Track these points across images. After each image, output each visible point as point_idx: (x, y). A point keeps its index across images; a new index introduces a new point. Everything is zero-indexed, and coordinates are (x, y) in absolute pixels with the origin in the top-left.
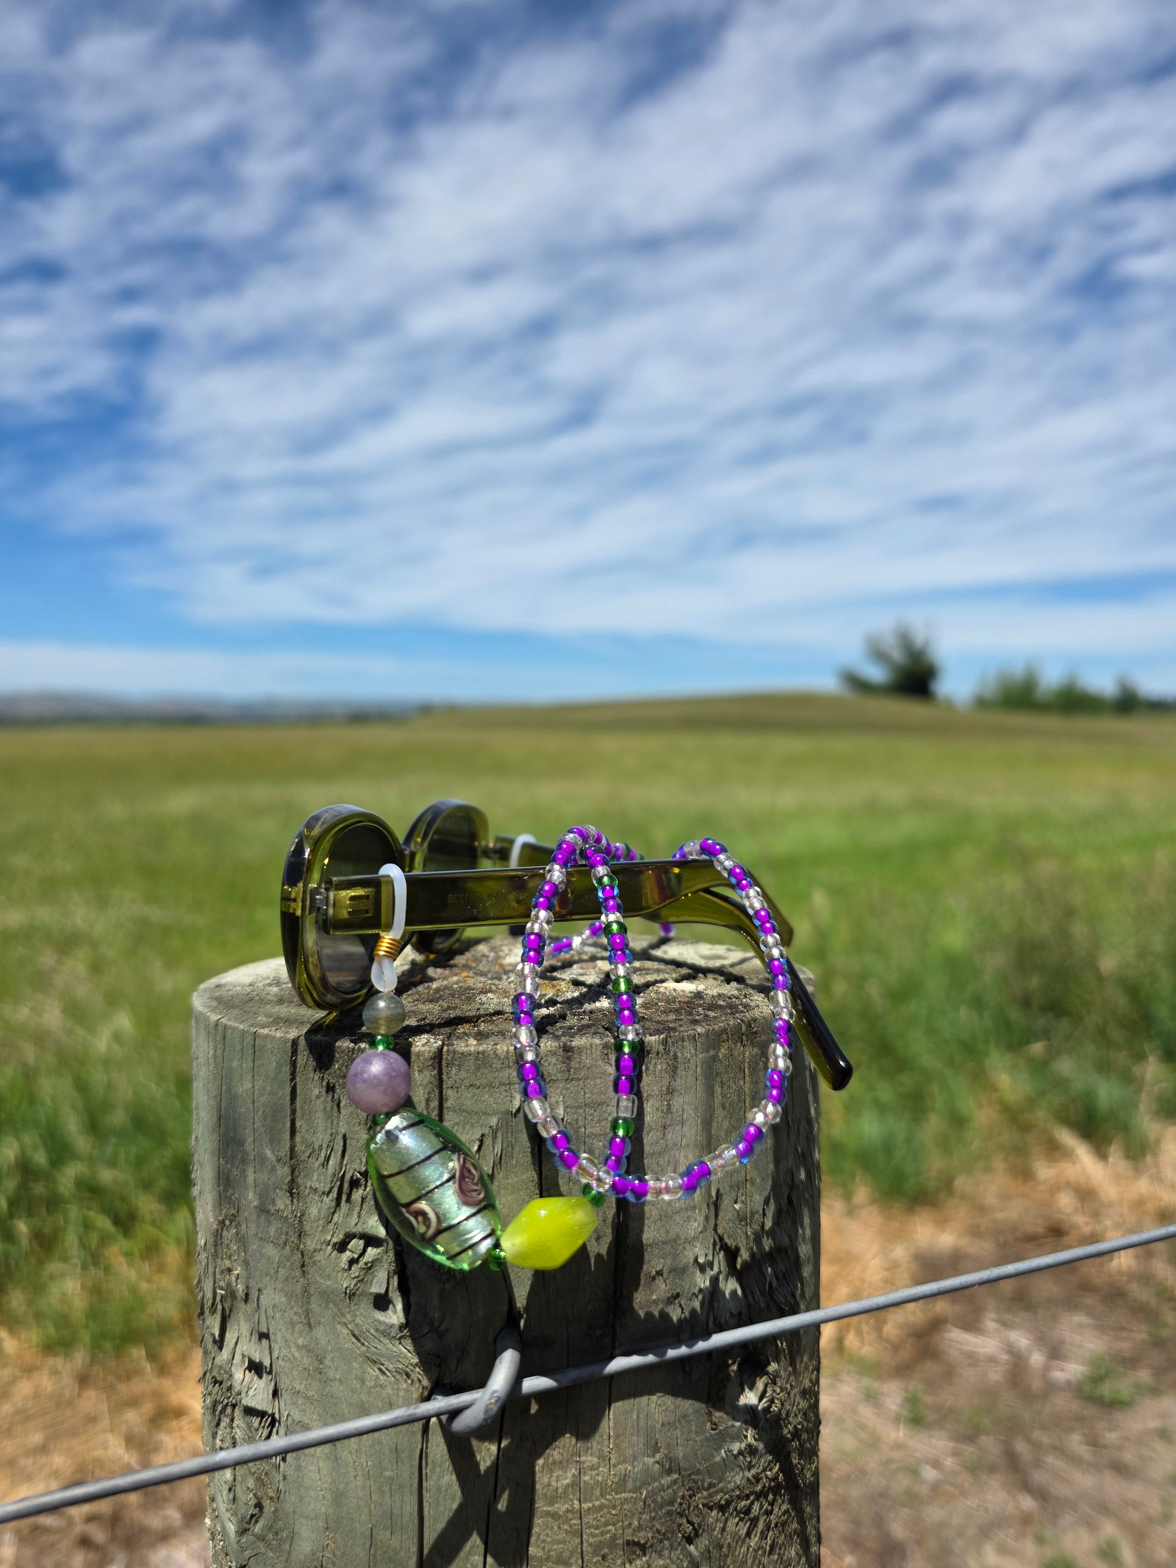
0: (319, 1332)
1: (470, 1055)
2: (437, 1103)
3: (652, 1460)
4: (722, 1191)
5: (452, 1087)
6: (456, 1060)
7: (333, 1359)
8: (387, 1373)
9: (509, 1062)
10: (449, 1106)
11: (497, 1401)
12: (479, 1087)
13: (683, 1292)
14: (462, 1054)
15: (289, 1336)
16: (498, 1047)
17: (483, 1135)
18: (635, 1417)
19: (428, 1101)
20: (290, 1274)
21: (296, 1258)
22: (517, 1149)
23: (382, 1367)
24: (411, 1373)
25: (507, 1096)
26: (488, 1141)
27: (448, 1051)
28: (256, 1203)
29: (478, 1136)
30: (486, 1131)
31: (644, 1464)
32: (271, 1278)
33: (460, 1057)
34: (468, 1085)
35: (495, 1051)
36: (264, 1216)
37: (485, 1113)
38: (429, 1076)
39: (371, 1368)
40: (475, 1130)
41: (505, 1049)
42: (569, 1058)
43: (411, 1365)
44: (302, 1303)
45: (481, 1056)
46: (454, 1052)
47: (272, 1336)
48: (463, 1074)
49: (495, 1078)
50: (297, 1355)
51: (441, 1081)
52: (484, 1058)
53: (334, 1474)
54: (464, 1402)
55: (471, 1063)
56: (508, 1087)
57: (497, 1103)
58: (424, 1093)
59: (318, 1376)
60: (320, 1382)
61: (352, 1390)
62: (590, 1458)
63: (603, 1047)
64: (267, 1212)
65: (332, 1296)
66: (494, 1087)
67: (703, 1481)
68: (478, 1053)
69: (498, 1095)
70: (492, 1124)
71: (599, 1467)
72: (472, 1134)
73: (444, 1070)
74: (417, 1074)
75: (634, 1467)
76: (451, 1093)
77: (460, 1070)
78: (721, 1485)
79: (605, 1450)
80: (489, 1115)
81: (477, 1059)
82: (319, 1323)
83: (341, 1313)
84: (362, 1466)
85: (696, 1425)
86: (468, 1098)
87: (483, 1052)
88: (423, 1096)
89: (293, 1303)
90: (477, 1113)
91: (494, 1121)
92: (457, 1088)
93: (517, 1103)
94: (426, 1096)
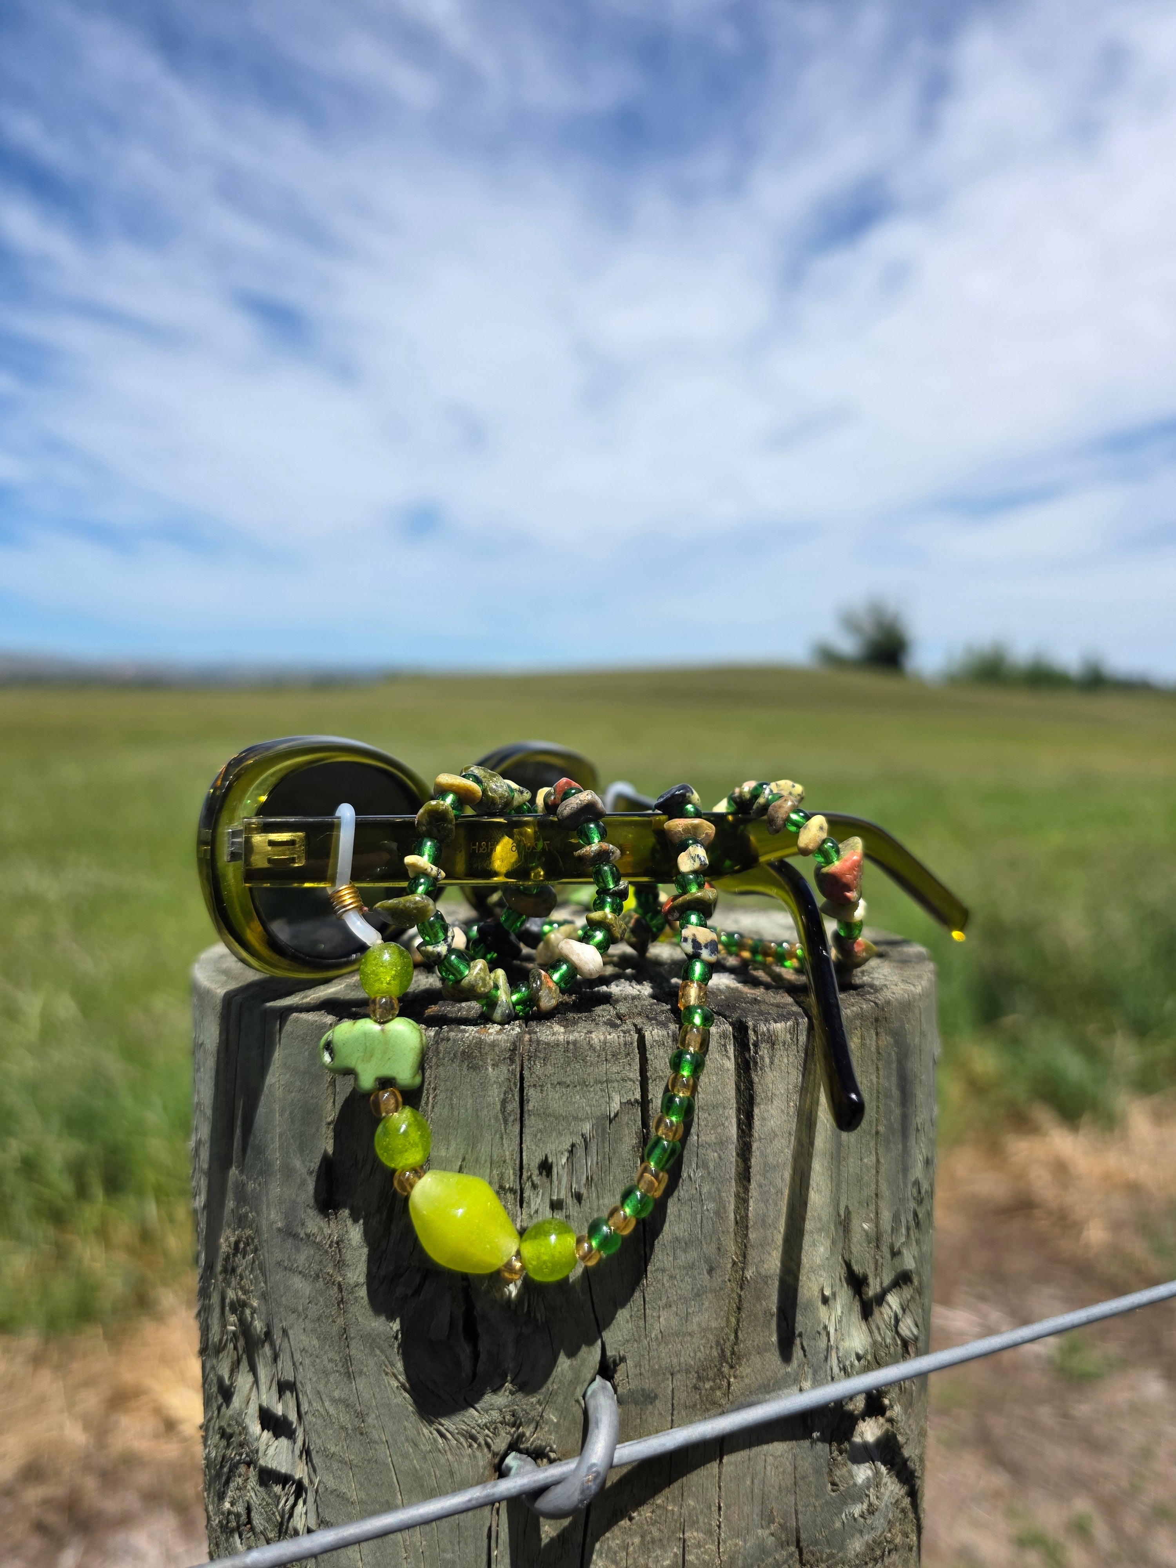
0: (361, 1383)
1: (558, 1045)
2: (516, 1105)
3: (767, 1532)
4: (850, 1209)
5: (535, 1086)
6: (540, 1052)
7: (378, 1417)
8: (449, 1436)
9: (606, 1055)
10: (530, 1108)
11: (595, 1478)
12: (568, 1086)
13: (806, 1331)
14: (548, 1044)
15: (321, 1387)
16: (593, 1035)
17: (573, 1146)
18: (748, 1482)
19: (504, 1102)
20: (324, 1312)
21: (331, 1293)
22: (615, 1161)
23: (440, 1427)
24: (478, 1435)
25: (603, 1097)
26: (580, 1152)
27: (530, 1040)
28: (280, 1225)
29: (567, 1146)
30: (578, 1140)
31: (758, 1538)
32: (299, 1315)
33: (545, 1048)
34: (556, 1083)
35: (589, 1041)
36: (290, 1240)
37: (576, 1118)
38: (506, 1072)
39: (427, 1428)
40: (563, 1138)
41: (602, 1038)
43: (479, 1426)
44: (340, 1347)
45: (571, 1047)
46: (538, 1042)
47: (299, 1385)
48: (550, 1069)
49: (589, 1075)
50: (332, 1411)
51: (521, 1077)
52: (576, 1049)
53: (378, 1554)
54: (552, 1476)
55: (558, 1057)
56: (605, 1085)
57: (590, 1106)
58: (499, 1093)
59: (358, 1436)
60: (362, 1444)
61: (402, 1455)
62: (695, 1534)
63: (720, 1037)
64: (295, 1235)
65: (378, 1340)
66: (587, 1086)
67: (821, 1552)
68: (568, 1043)
69: (592, 1095)
70: (584, 1131)
71: (706, 1544)
72: (559, 1143)
73: (526, 1062)
74: (490, 1069)
75: (745, 1541)
76: (534, 1093)
77: (545, 1064)
78: (840, 1554)
79: (713, 1524)
80: (581, 1120)
81: (566, 1050)
82: (361, 1373)
83: (389, 1362)
84: (415, 1546)
85: (816, 1487)
86: (555, 1099)
87: (575, 1043)
88: (498, 1096)
89: (327, 1347)
90: (565, 1118)
91: (587, 1128)
92: (542, 1086)
93: (615, 1106)
94: (502, 1096)
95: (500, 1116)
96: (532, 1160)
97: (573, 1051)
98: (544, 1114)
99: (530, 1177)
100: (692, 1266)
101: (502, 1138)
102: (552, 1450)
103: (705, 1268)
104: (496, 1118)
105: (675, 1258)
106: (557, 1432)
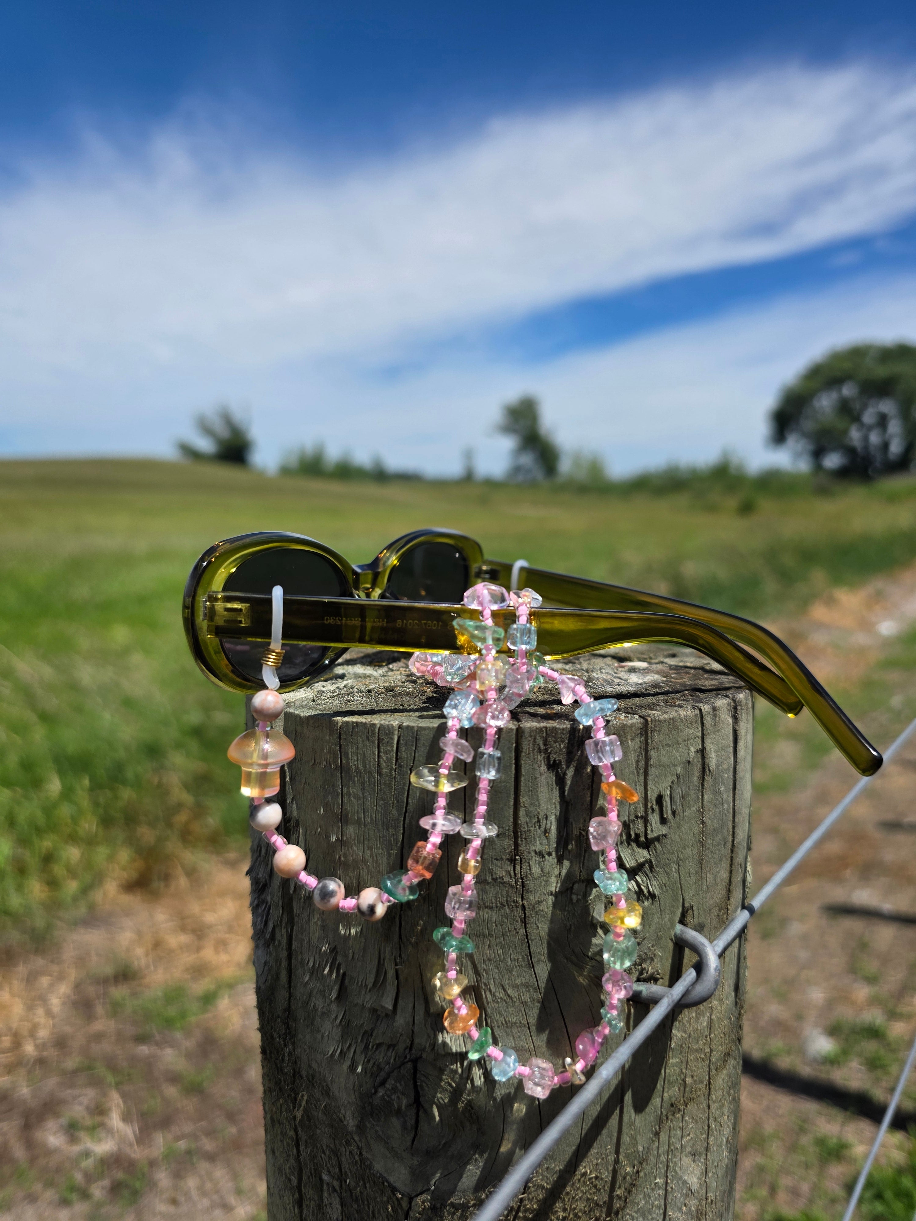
1: (665, 721)
2: (643, 762)
5: (654, 748)
6: (656, 727)
10: (651, 763)
12: (670, 746)
14: (660, 721)
17: (672, 782)
19: (637, 762)
22: (691, 788)
25: (686, 749)
26: (675, 786)
27: (652, 720)
30: (675, 779)
33: (659, 724)
34: (664, 745)
35: (680, 716)
37: (674, 765)
38: (639, 742)
40: (668, 779)
42: (715, 715)
45: (671, 721)
46: (656, 721)
48: (662, 736)
49: (680, 737)
51: (647, 744)
52: (674, 722)
55: (665, 729)
56: (687, 742)
57: (680, 756)
58: (635, 756)
66: (679, 744)
68: (670, 719)
69: (681, 749)
70: (677, 772)
72: (666, 782)
73: (649, 734)
74: (630, 743)
76: (653, 753)
77: (659, 734)
80: (676, 765)
81: (669, 724)
86: (664, 755)
87: (673, 719)
88: (634, 759)
90: (668, 766)
91: (679, 770)
92: (658, 748)
93: (692, 754)
94: (636, 758)
95: (635, 771)
96: (652, 795)
97: (673, 724)
98: (661, 765)
99: (652, 807)
100: (719, 844)
101: (636, 785)
102: (658, 974)
103: (723, 843)
104: (633, 774)
105: (714, 840)
106: (661, 962)
